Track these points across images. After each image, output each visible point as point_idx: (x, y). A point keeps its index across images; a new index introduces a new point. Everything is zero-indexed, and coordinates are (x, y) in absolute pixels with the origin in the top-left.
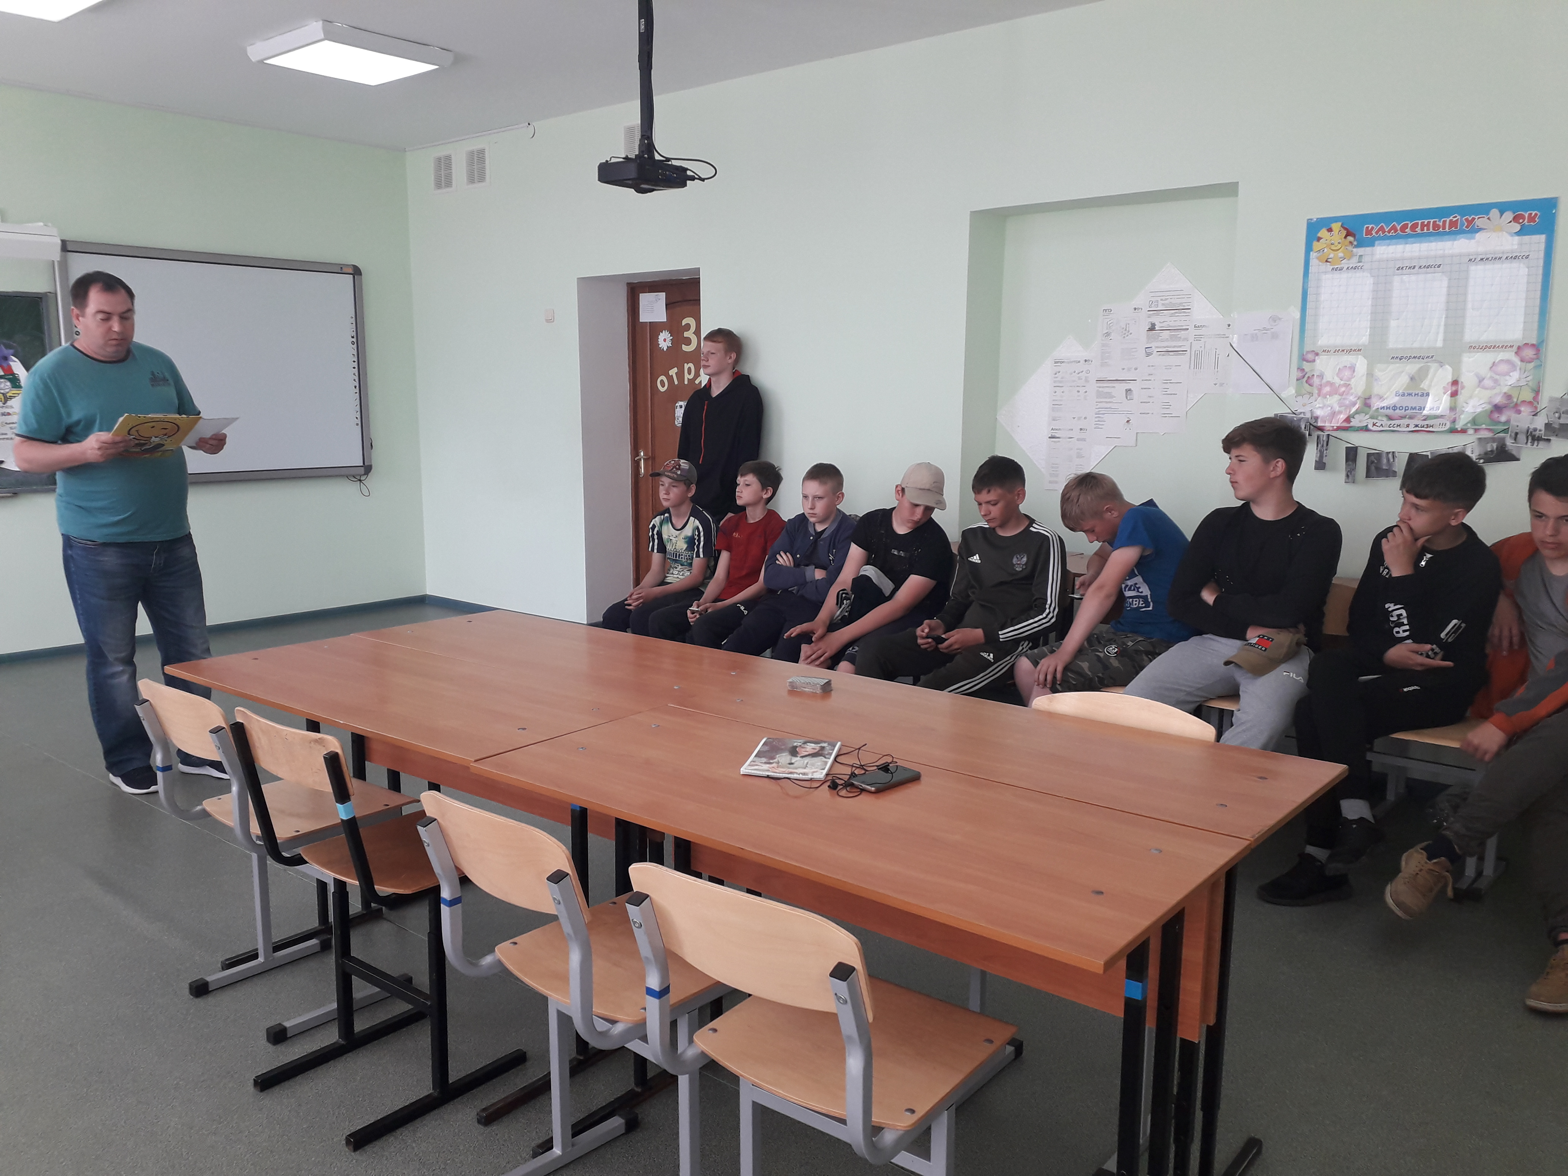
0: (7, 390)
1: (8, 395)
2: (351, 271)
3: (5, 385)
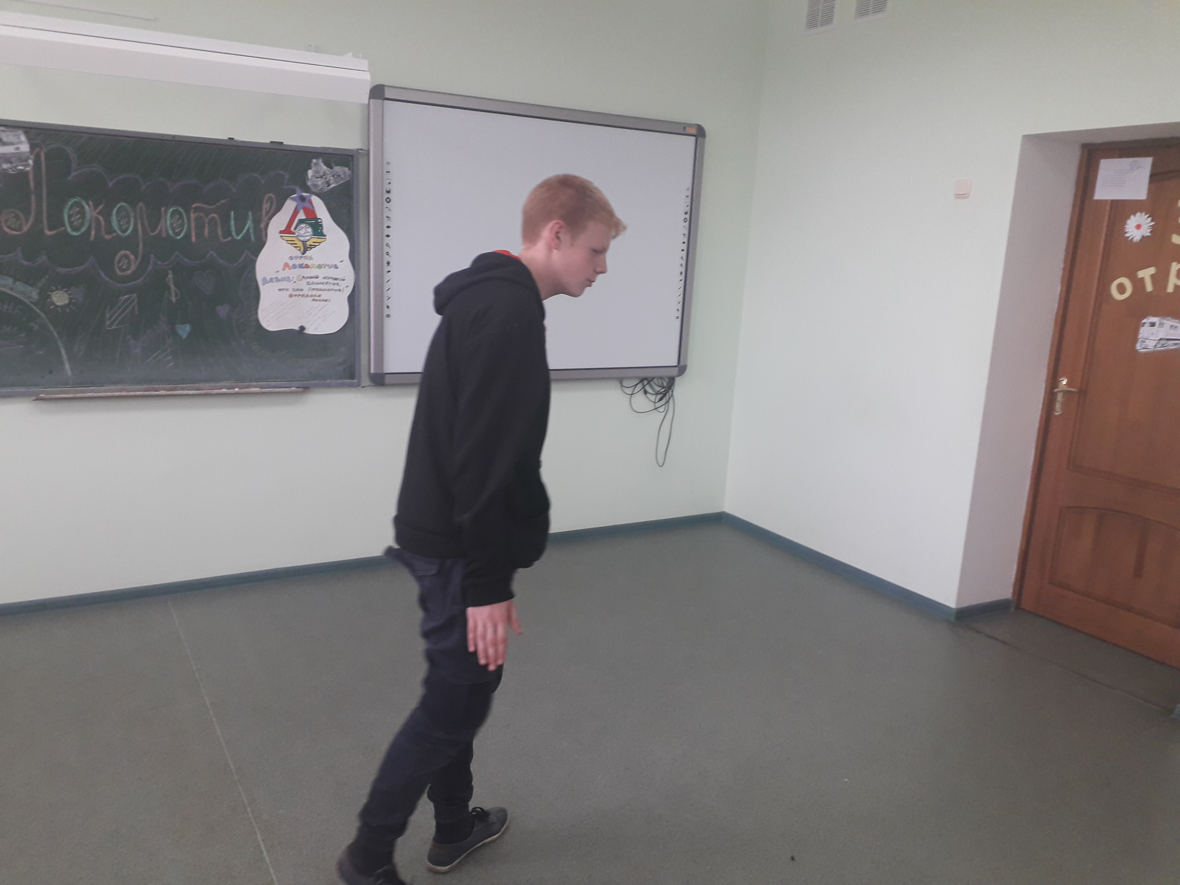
0: (308, 238)
1: (308, 243)
2: (694, 131)
3: (305, 232)
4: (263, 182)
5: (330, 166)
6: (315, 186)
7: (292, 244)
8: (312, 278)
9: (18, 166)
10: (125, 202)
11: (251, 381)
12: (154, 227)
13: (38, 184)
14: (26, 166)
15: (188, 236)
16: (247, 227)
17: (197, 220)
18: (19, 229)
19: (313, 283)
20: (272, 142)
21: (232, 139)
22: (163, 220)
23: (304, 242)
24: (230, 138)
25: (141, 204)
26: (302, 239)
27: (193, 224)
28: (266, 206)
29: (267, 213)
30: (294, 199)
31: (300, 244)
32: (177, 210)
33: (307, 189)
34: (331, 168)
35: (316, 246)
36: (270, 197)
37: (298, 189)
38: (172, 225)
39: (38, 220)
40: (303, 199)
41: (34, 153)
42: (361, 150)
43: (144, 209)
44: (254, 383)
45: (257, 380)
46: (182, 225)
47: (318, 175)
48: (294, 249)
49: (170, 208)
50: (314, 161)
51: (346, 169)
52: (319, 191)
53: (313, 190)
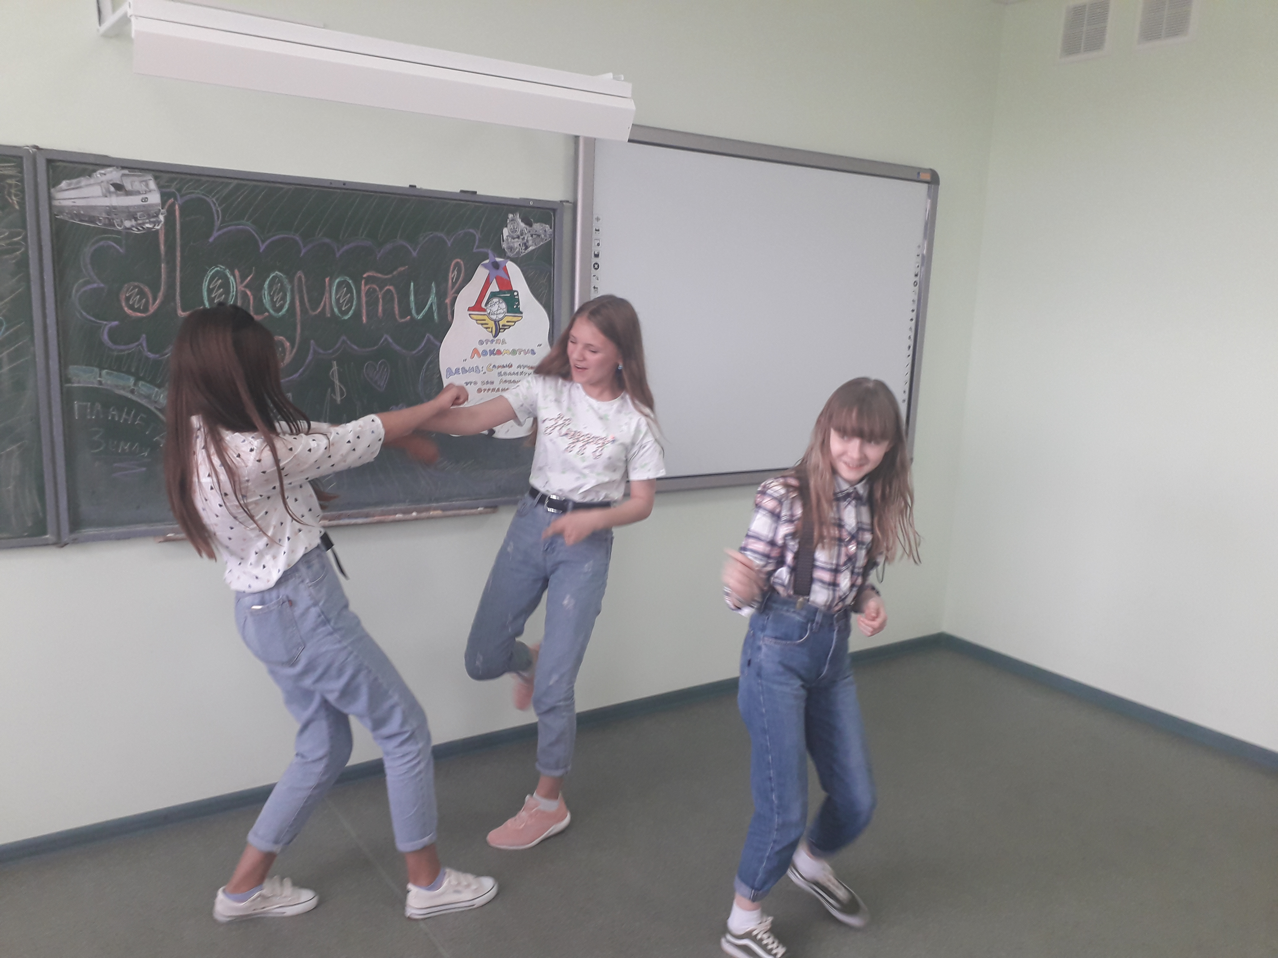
0: (501, 316)
1: (501, 323)
2: (927, 177)
3: (498, 308)
4: (449, 244)
5: (530, 224)
6: (511, 249)
7: (482, 324)
8: (504, 367)
9: (144, 223)
10: (279, 271)
11: (430, 501)
12: (315, 303)
13: (171, 248)
14: (155, 223)
15: (357, 314)
16: (429, 303)
17: (369, 293)
18: (146, 310)
19: (505, 373)
20: (462, 191)
21: (415, 186)
22: (327, 295)
23: (496, 322)
24: (410, 186)
25: (300, 274)
26: (494, 317)
27: (364, 299)
28: (452, 275)
29: (454, 284)
30: (485, 266)
31: (492, 324)
32: (345, 281)
33: (502, 253)
34: (531, 225)
35: (510, 326)
36: (457, 263)
37: (490, 252)
38: (338, 300)
39: (169, 297)
40: (496, 266)
41: (166, 207)
42: (568, 202)
43: (303, 280)
44: (434, 505)
45: (437, 500)
46: (351, 301)
47: (515, 235)
48: (485, 329)
49: (336, 279)
50: (510, 216)
51: (547, 227)
52: (516, 254)
53: (509, 254)
